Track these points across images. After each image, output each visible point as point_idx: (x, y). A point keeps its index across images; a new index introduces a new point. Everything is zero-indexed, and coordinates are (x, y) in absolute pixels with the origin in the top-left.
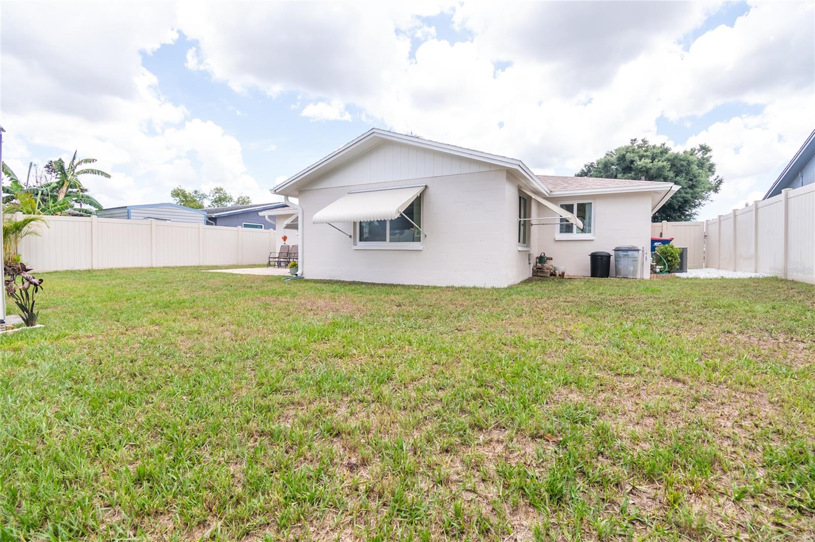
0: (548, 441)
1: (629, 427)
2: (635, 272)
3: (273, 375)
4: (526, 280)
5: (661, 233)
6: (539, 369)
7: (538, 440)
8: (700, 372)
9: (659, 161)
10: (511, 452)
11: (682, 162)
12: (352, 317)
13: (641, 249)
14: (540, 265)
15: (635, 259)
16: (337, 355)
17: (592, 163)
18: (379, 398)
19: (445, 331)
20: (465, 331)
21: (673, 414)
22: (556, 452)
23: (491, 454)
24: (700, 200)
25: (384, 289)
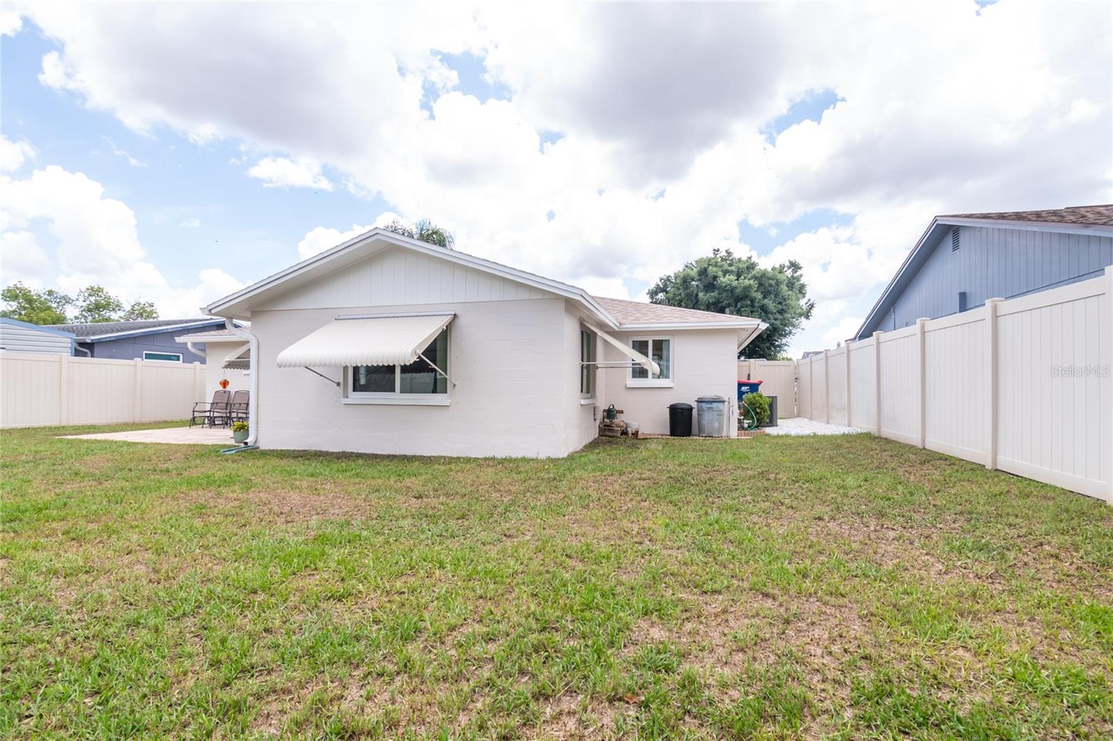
0: (628, 703)
1: (717, 669)
2: (720, 429)
3: (237, 644)
4: (591, 443)
5: (749, 375)
6: (613, 594)
7: (617, 704)
8: (790, 582)
9: (745, 278)
10: (586, 727)
11: (771, 281)
12: (348, 523)
13: (727, 400)
14: (608, 421)
15: (720, 413)
16: (332, 596)
17: (669, 276)
18: (407, 666)
19: (489, 540)
20: (517, 537)
21: (762, 644)
22: (637, 718)
23: (562, 734)
24: (790, 328)
25: (393, 466)
